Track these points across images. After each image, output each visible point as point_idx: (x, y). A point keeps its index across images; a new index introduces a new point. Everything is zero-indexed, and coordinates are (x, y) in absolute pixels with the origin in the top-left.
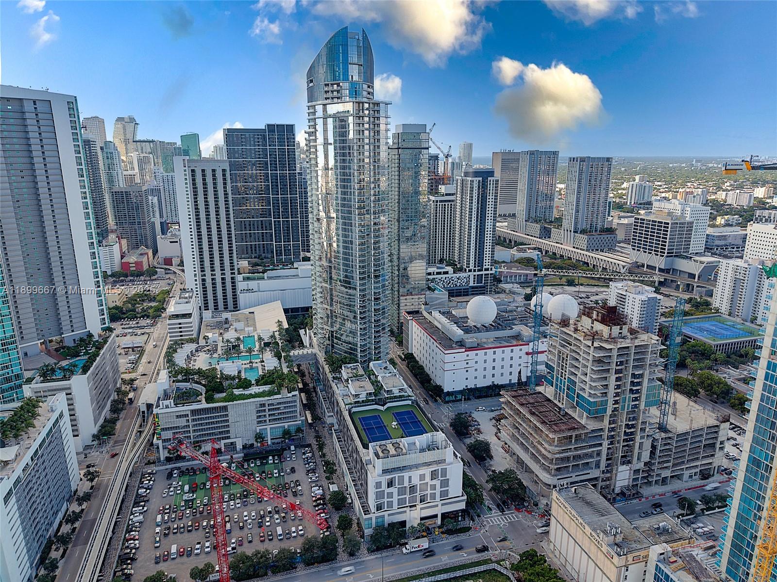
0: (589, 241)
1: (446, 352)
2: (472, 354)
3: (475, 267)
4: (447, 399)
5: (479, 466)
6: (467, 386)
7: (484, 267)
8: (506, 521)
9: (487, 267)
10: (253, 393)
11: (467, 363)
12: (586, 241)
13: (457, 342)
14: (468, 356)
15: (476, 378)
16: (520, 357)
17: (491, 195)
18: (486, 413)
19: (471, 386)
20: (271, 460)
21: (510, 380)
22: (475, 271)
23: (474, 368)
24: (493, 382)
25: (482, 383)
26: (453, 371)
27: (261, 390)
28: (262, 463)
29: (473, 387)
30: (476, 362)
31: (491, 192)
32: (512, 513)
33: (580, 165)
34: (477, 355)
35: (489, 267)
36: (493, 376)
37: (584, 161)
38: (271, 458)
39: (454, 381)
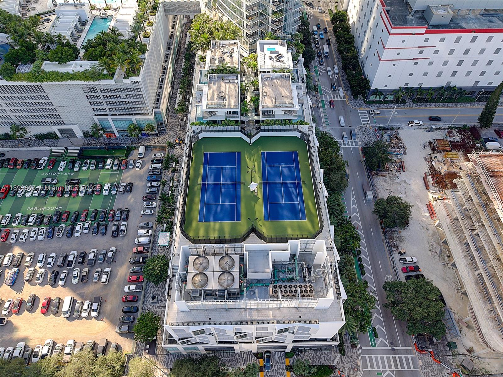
1: (393, 31)
2: (435, 38)
4: (372, 98)
5: (383, 236)
6: (407, 84)
8: (393, 368)
10: (71, 72)
11: (421, 52)
13: (417, 11)
14: (427, 40)
15: (425, 74)
18: (422, 132)
19: (413, 84)
20: (108, 165)
21: (477, 83)
23: (428, 61)
24: (449, 83)
25: (432, 82)
26: (394, 62)
27: (82, 69)
28: (97, 167)
29: (416, 86)
30: (436, 52)
32: (407, 352)
34: (442, 40)
36: (454, 74)
38: (109, 161)
39: (390, 76)
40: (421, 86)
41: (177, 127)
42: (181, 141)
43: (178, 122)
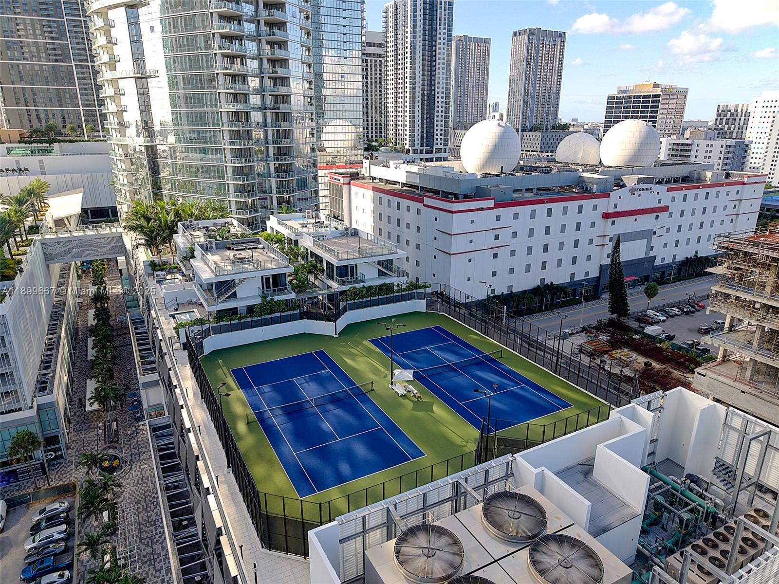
0: (544, 139)
1: (455, 208)
2: (507, 213)
3: (422, 146)
6: (493, 291)
7: (435, 147)
9: (439, 146)
11: (497, 237)
12: (540, 139)
14: (498, 218)
15: (512, 271)
16: (593, 225)
17: (442, 27)
19: (501, 289)
21: (573, 275)
22: (422, 152)
23: (509, 249)
24: (543, 280)
25: (523, 283)
26: (469, 256)
29: (506, 292)
30: (514, 235)
31: (443, 22)
33: (529, 38)
34: (516, 216)
35: (442, 147)
36: (544, 265)
37: (534, 34)
39: (469, 279)
40: (511, 291)
41: (98, 444)
42: (115, 460)
43: (98, 435)
